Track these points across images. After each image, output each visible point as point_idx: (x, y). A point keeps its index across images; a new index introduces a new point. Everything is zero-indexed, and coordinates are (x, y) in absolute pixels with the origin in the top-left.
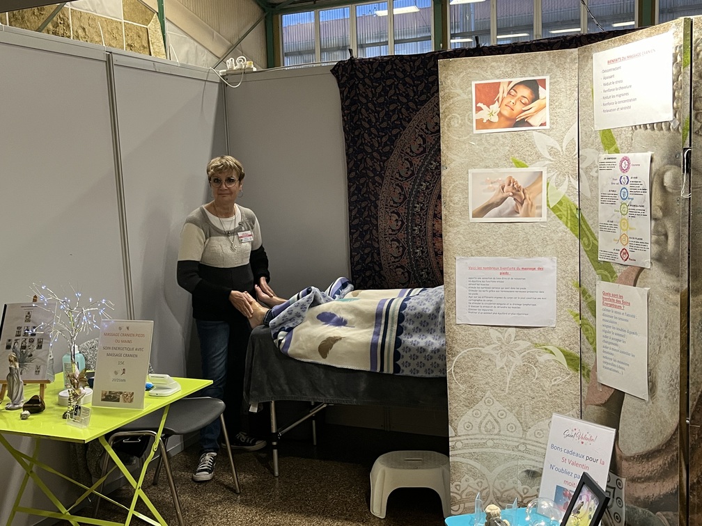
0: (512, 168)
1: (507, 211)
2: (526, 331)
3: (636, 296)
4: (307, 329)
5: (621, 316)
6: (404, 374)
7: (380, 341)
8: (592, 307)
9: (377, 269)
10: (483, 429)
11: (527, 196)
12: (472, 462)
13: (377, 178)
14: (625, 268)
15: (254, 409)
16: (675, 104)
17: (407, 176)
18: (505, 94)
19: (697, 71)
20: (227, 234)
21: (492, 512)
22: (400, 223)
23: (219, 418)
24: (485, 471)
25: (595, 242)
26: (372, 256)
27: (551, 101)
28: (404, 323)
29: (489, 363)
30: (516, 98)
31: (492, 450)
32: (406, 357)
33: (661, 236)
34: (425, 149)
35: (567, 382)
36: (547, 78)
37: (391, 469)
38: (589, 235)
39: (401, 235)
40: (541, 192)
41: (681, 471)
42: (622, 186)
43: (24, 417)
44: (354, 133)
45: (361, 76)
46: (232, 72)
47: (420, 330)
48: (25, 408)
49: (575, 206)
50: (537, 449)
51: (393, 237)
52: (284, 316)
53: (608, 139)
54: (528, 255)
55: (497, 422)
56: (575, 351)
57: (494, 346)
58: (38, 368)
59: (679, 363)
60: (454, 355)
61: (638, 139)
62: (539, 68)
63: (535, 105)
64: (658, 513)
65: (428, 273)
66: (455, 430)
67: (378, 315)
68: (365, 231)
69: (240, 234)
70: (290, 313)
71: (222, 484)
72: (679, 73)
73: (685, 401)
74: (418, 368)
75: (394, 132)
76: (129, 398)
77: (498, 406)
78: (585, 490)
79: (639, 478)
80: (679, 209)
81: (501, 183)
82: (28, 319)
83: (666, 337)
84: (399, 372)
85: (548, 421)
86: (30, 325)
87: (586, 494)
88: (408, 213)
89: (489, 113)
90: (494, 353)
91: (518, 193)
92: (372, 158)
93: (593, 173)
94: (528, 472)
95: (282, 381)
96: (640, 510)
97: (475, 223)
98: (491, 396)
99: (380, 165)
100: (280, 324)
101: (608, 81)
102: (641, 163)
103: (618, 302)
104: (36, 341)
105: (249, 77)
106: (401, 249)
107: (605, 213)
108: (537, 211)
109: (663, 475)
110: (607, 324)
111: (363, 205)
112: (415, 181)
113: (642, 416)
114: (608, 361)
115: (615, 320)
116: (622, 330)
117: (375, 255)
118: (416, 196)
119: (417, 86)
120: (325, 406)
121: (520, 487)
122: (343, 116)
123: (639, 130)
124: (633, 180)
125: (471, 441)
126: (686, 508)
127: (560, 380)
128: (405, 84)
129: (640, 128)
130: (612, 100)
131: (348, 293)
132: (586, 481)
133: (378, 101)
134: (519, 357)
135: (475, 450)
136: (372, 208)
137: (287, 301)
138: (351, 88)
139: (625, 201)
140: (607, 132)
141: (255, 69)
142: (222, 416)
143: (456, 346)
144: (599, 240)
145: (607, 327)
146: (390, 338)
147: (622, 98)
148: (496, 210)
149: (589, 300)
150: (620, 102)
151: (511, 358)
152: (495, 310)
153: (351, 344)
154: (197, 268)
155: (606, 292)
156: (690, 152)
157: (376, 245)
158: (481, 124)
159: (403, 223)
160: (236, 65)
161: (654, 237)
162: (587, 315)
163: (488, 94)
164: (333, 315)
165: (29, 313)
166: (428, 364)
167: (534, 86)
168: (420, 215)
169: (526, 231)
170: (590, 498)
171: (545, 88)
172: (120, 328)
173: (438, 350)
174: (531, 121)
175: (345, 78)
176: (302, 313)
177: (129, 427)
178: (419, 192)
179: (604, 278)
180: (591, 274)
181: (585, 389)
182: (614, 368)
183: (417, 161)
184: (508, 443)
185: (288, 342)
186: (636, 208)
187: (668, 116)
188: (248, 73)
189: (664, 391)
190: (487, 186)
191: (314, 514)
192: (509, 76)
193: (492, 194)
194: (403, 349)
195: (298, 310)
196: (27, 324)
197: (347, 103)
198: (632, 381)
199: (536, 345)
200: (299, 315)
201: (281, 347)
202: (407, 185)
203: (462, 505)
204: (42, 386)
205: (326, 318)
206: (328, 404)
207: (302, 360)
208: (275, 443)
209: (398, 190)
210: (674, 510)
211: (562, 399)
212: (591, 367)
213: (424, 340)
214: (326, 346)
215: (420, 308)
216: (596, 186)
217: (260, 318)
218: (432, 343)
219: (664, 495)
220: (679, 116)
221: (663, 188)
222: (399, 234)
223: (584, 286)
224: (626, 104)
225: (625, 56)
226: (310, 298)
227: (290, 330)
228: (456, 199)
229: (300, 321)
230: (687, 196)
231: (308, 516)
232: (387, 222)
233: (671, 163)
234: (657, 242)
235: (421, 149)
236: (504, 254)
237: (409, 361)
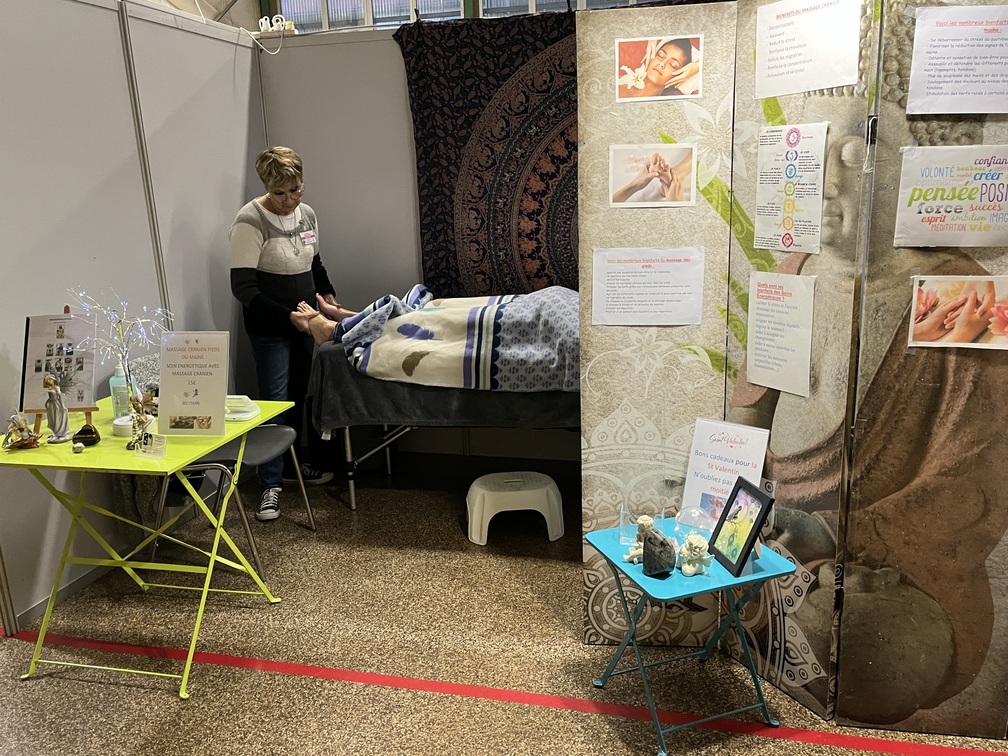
0: (659, 144)
1: (653, 194)
2: (668, 330)
3: (800, 286)
4: (386, 345)
5: (780, 309)
6: (503, 389)
7: (474, 354)
8: (744, 302)
9: (454, 275)
10: (618, 439)
11: (675, 176)
12: (606, 475)
13: (452, 168)
14: (787, 256)
15: (326, 437)
16: (861, 64)
17: (487, 165)
18: (653, 57)
19: (889, 26)
20: (289, 235)
21: (645, 523)
22: (479, 222)
23: (289, 449)
24: (620, 483)
25: (750, 228)
26: (447, 261)
27: (705, 65)
28: (501, 334)
29: (627, 367)
30: (665, 61)
31: (628, 461)
32: (504, 371)
33: (835, 217)
34: (508, 133)
35: (712, 383)
36: (701, 36)
37: (492, 493)
38: (743, 220)
39: (482, 236)
40: (691, 171)
41: (843, 468)
42: (789, 163)
43: (77, 451)
44: (422, 114)
45: (430, 43)
46: (268, 35)
47: (519, 341)
48: (75, 440)
49: (727, 188)
50: (676, 457)
51: (472, 238)
52: (360, 330)
53: (773, 109)
54: (674, 245)
55: (635, 431)
56: (721, 350)
57: (633, 348)
58: (81, 393)
59: (849, 355)
60: (589, 360)
61: (812, 107)
62: (692, 24)
63: (687, 69)
64: (815, 513)
65: (512, 280)
66: (588, 441)
67: (470, 326)
68: (438, 231)
69: (302, 235)
70: (366, 325)
71: (293, 521)
72: (868, 28)
73: (852, 395)
74: (519, 383)
75: (472, 112)
76: (206, 423)
77: (635, 413)
78: (742, 494)
79: (792, 479)
80: (858, 186)
81: (646, 161)
82: (60, 333)
83: (835, 328)
84: (496, 388)
85: (688, 427)
86: (65, 342)
87: (743, 497)
88: (489, 210)
89: (634, 78)
90: (632, 355)
91: (664, 173)
92: (446, 144)
93: (751, 149)
94: (667, 481)
95: (360, 403)
96: (793, 512)
97: (616, 209)
98: (629, 403)
99: (455, 152)
100: (355, 340)
101: (776, 39)
102: (815, 136)
103: (776, 293)
104: (74, 362)
105: (290, 42)
106: (481, 252)
107: (764, 195)
108: (685, 194)
109: (824, 473)
110: (762, 318)
111: (435, 200)
112: (497, 173)
113: (800, 414)
114: (761, 358)
115: (772, 314)
116: (779, 324)
117: (451, 259)
118: (499, 190)
119: (498, 57)
120: (408, 429)
121: (658, 498)
122: (410, 92)
123: (813, 96)
124: (804, 155)
125: (605, 453)
126: (847, 506)
127: (703, 382)
128: (483, 54)
129: (815, 93)
130: (777, 63)
131: (428, 301)
132: (742, 485)
133: (452, 74)
134: (660, 359)
135: (609, 462)
136: (447, 204)
137: (358, 314)
138: (418, 59)
139: (791, 180)
140: (772, 100)
141: (297, 32)
142: (292, 447)
143: (591, 350)
144: (756, 226)
145: (762, 321)
146: (486, 350)
147: (794, 60)
148: (640, 193)
149: (740, 293)
150: (790, 65)
151: (652, 361)
152: (635, 308)
153: (442, 359)
154: (255, 278)
155: (762, 283)
156: (875, 121)
157: (452, 248)
158: (625, 91)
159: (483, 221)
160: (272, 26)
161: (826, 219)
162: (736, 309)
163: (633, 54)
164: (417, 328)
165: (61, 327)
166: (530, 378)
167: (685, 45)
168: (503, 212)
169: (673, 217)
170: (749, 502)
171: (698, 49)
172: (187, 342)
173: (541, 362)
174: (681, 88)
175: (411, 46)
176: (381, 326)
177: (206, 460)
178: (502, 184)
179: (760, 268)
180: (743, 262)
181: (731, 391)
182: (767, 365)
183: (499, 148)
184: (645, 452)
185: (366, 359)
186: (805, 187)
187: (852, 78)
188: (287, 36)
189: (828, 386)
190: (629, 166)
191: (407, 546)
192: (658, 33)
193: (637, 174)
194: (502, 363)
195: (375, 322)
196: (60, 341)
197: (415, 76)
198: (790, 379)
199: (679, 345)
200: (377, 329)
201: (358, 364)
202: (488, 176)
203: (594, 521)
204: (88, 415)
205: (409, 331)
206: (411, 426)
207: (384, 379)
208: (351, 474)
209: (478, 182)
210: (833, 508)
211: (705, 402)
212: (739, 367)
213: (525, 352)
214: (411, 363)
215: (518, 316)
216: (755, 165)
217: (328, 334)
218: (534, 355)
219: (823, 494)
220: (866, 78)
221: (841, 162)
222: (479, 234)
223: (734, 278)
224: (798, 67)
225: (800, 8)
226: (389, 308)
227: (367, 345)
228: (595, 181)
229: (378, 336)
230: (868, 171)
231: (400, 548)
232: (465, 220)
233: (852, 133)
234: (829, 224)
235: (504, 133)
236: (647, 244)
237: (508, 374)
